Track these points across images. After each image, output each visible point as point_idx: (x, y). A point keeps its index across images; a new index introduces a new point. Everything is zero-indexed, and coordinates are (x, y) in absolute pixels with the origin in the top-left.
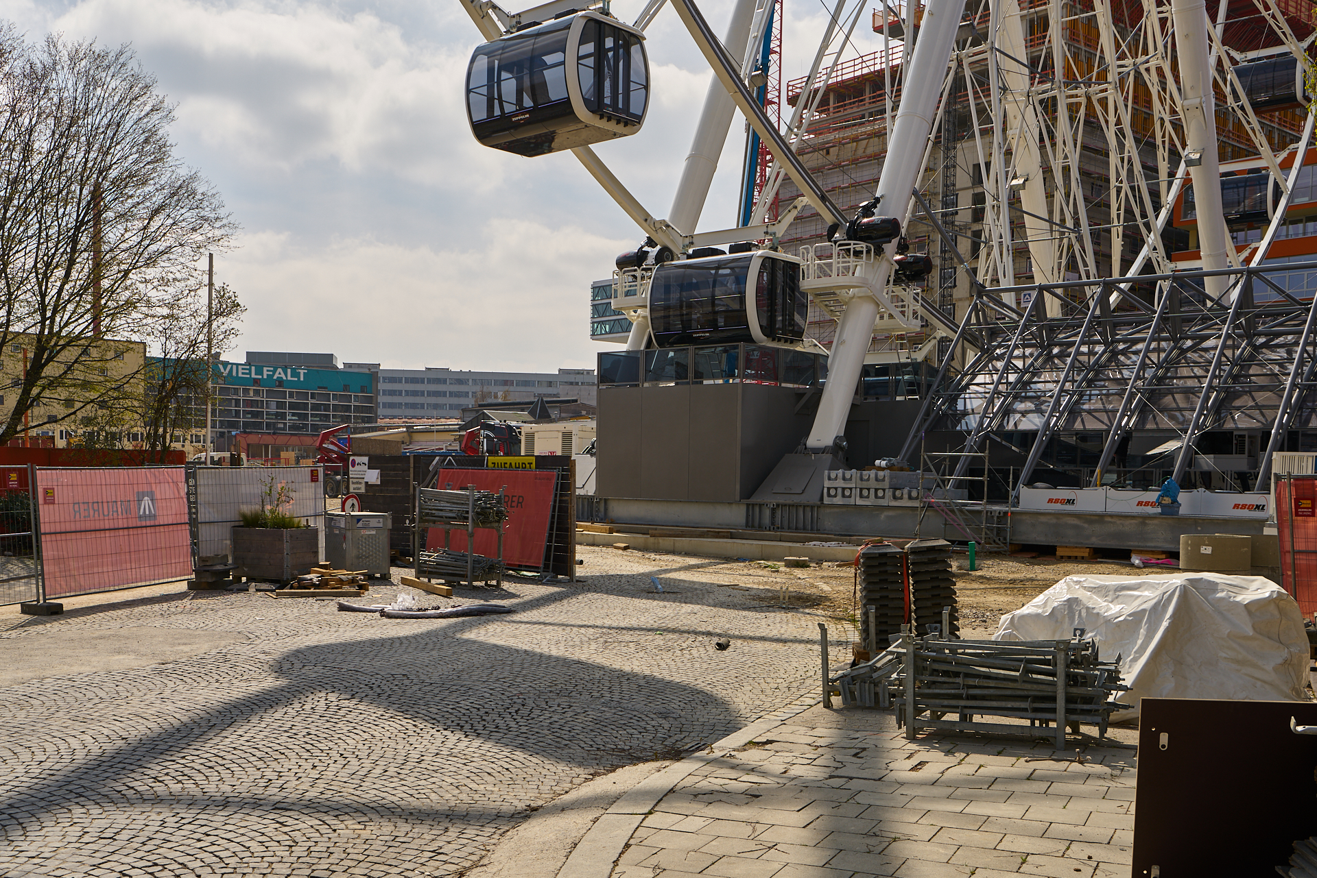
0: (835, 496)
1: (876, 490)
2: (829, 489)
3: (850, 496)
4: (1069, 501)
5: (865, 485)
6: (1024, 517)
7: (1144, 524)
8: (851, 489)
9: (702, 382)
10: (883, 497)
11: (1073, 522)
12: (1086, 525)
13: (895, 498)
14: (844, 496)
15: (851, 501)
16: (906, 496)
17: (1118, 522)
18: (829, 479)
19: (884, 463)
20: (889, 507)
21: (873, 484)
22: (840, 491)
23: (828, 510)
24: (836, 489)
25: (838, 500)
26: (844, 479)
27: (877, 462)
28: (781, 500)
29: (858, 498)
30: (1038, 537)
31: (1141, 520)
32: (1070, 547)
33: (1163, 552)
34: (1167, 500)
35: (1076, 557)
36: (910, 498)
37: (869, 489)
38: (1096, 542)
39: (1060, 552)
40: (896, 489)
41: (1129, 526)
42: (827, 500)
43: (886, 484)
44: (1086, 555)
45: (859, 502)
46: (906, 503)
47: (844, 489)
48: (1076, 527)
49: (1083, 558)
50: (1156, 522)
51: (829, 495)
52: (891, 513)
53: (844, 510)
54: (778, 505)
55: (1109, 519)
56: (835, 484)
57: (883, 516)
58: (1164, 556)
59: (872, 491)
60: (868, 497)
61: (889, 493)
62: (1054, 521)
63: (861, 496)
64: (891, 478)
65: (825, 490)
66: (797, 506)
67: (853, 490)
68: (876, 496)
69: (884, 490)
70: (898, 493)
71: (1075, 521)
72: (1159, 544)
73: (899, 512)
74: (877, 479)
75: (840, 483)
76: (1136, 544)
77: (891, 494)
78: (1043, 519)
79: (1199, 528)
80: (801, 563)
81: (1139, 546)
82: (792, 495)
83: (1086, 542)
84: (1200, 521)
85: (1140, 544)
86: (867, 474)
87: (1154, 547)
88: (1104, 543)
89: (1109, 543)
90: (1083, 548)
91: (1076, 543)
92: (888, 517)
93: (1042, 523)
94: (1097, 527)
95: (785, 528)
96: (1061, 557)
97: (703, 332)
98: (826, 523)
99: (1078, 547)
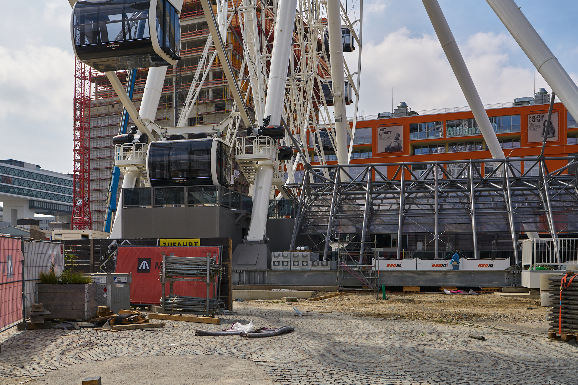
0: (278, 265)
1: (303, 262)
2: (274, 262)
3: (287, 265)
4: (398, 265)
5: (296, 259)
6: (384, 273)
7: (445, 274)
8: (287, 261)
9: (193, 206)
10: (307, 265)
11: (410, 275)
12: (417, 276)
13: (314, 265)
14: (283, 265)
15: (288, 268)
16: (320, 264)
17: (433, 274)
18: (274, 256)
19: (302, 248)
20: (310, 271)
21: (301, 259)
22: (281, 263)
23: (273, 273)
24: (279, 262)
25: (280, 268)
26: (283, 256)
27: (298, 248)
28: (245, 268)
29: (292, 266)
30: (393, 283)
31: (444, 273)
32: (410, 287)
33: (457, 287)
34: (455, 263)
35: (413, 292)
36: (322, 265)
37: (298, 261)
38: (422, 284)
39: (405, 289)
40: (314, 261)
41: (438, 276)
42: (273, 268)
43: (309, 259)
44: (419, 290)
45: (293, 268)
46: (320, 268)
47: (283, 262)
48: (411, 277)
49: (417, 292)
50: (451, 273)
51: (274, 265)
52: (310, 273)
53: (282, 272)
54: (243, 271)
55: (429, 273)
56: (278, 259)
57: (306, 275)
58: (457, 289)
59: (300, 263)
60: (298, 265)
61: (310, 263)
62: (400, 275)
63: (294, 265)
64: (311, 255)
65: (272, 263)
66: (255, 271)
67: (289, 262)
68: (303, 265)
69: (307, 262)
70: (315, 263)
71: (411, 274)
72: (453, 284)
73: (315, 273)
74: (303, 256)
75: (281, 259)
76: (442, 284)
77: (311, 263)
78: (394, 274)
79: (472, 276)
80: (294, 300)
81: (444, 285)
82: (250, 266)
83: (418, 284)
84: (472, 272)
85: (444, 284)
86: (296, 254)
87: (451, 285)
88: (426, 284)
89: (429, 284)
90: (416, 287)
91: (412, 285)
92: (309, 275)
93: (394, 276)
94: (422, 277)
95: (247, 283)
96: (406, 292)
97: (182, 180)
98: (272, 280)
99: (414, 287)
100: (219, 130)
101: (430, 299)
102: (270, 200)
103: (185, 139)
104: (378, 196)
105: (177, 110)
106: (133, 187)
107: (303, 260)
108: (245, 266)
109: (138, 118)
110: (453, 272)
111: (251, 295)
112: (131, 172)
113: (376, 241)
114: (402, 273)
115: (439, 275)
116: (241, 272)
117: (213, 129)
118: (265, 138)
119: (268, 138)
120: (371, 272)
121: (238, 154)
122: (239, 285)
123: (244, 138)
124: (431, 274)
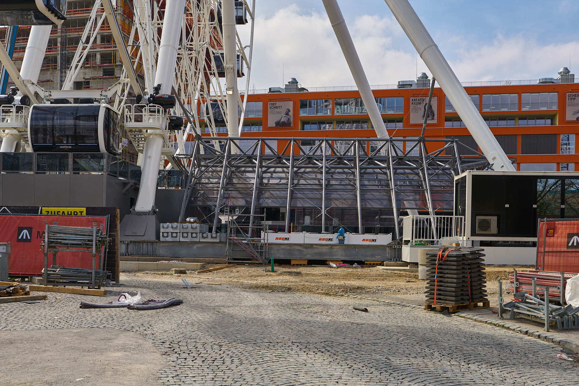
0: (167, 237)
1: (192, 233)
2: (163, 233)
3: (176, 237)
4: (286, 239)
5: (185, 231)
6: (273, 246)
7: (332, 248)
8: (177, 233)
9: (79, 173)
10: (196, 237)
11: (297, 248)
12: (304, 250)
13: (203, 237)
14: (172, 236)
15: (177, 239)
16: (210, 236)
17: (320, 248)
18: (163, 227)
19: (192, 220)
20: (200, 242)
21: (190, 230)
22: (170, 234)
23: (162, 244)
24: (168, 233)
25: (169, 239)
26: (172, 227)
27: (188, 219)
28: (133, 239)
29: (181, 238)
30: (281, 256)
31: (330, 246)
32: (298, 260)
33: (342, 261)
34: (341, 237)
35: (301, 265)
36: (212, 237)
37: (187, 233)
38: (310, 257)
39: (293, 262)
40: (203, 233)
41: (325, 250)
42: (162, 239)
43: (198, 230)
44: (306, 263)
45: (182, 240)
46: (209, 240)
47: (172, 233)
48: (299, 250)
49: (304, 265)
50: (337, 247)
51: (163, 236)
52: (199, 245)
53: (171, 244)
54: (131, 242)
55: (316, 246)
56: (167, 230)
57: (195, 247)
58: (342, 263)
59: (190, 234)
60: (187, 237)
62: (288, 248)
63: (183, 237)
64: (200, 227)
65: (161, 234)
66: (144, 242)
67: (178, 234)
68: (192, 237)
69: (196, 233)
70: (204, 235)
71: (299, 248)
72: (339, 257)
73: (205, 245)
74: (192, 228)
75: (170, 230)
76: (328, 257)
77: (201, 235)
78: (283, 247)
79: (357, 250)
80: (183, 272)
81: (330, 259)
82: (138, 237)
83: (305, 257)
84: (357, 246)
85: (330, 257)
86: (186, 226)
87: (337, 259)
88: (313, 257)
89: (316, 257)
90: (304, 260)
91: (300, 258)
92: (198, 247)
93: (282, 249)
94: (309, 251)
95: (135, 254)
96: (294, 265)
97: (67, 146)
98: (160, 251)
99: (301, 260)
100: (107, 96)
101: (317, 272)
102: (159, 170)
103: (71, 103)
104: (267, 170)
105: (61, 72)
106: (13, 151)
107: (193, 232)
108: (133, 237)
109: (19, 79)
110: (339, 246)
111: (139, 267)
112: (10, 136)
113: (265, 214)
114: (290, 247)
115: (325, 248)
116: (129, 243)
117: (101, 95)
118: (155, 106)
119: (158, 107)
120: (260, 245)
121: (127, 121)
122: (126, 256)
123: (133, 106)
124: (318, 248)
